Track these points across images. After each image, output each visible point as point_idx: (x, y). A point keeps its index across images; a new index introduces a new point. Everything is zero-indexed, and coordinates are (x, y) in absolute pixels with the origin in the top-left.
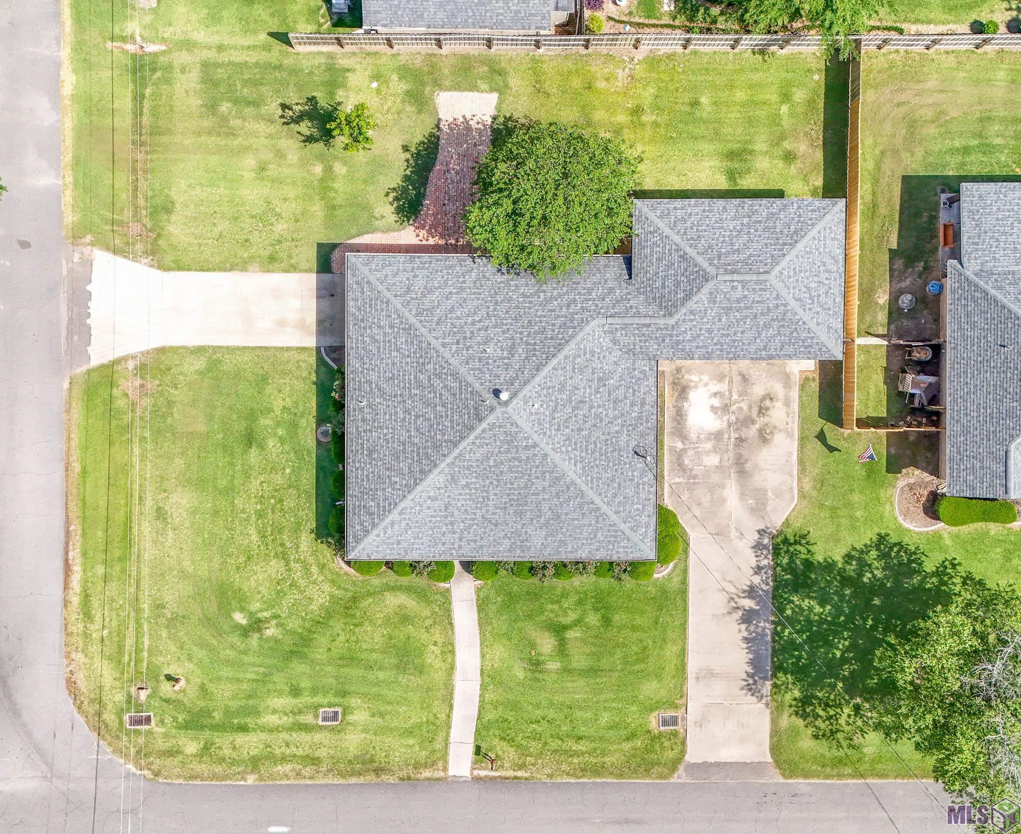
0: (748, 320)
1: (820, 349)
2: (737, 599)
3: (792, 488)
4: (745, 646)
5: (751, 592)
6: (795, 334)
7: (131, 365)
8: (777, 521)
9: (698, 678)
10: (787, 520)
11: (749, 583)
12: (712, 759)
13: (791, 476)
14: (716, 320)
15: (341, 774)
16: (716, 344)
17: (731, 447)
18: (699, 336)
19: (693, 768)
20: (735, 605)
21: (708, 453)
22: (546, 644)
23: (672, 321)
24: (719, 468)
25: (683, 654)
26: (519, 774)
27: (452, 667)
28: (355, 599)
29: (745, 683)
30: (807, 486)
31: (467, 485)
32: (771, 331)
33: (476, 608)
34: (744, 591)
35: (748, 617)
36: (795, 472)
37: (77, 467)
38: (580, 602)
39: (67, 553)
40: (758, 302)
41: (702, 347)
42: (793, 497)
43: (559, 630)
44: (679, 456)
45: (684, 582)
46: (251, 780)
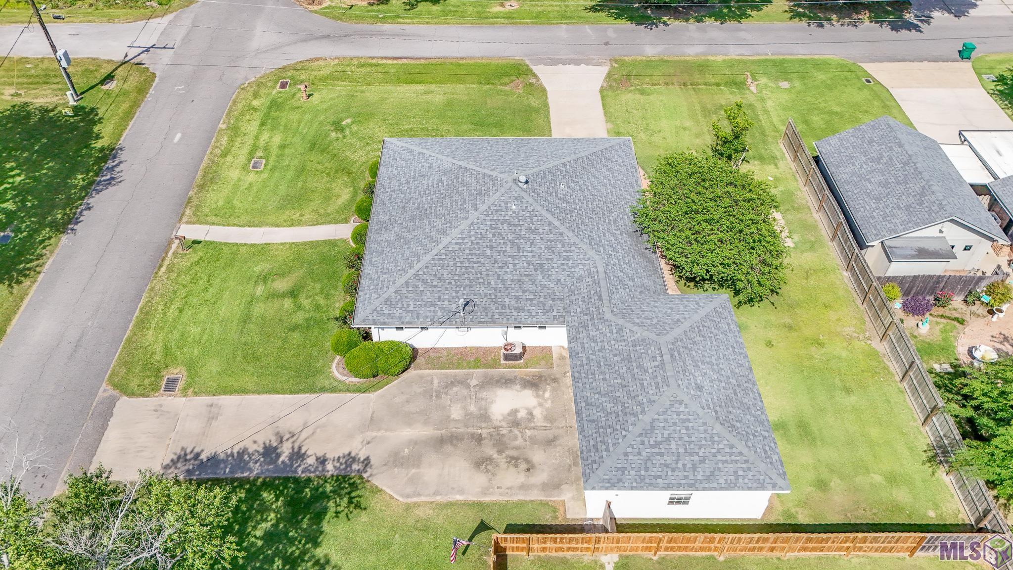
0: (619, 381)
1: (595, 462)
2: (291, 440)
3: (419, 495)
4: (235, 451)
5: (298, 455)
6: (609, 431)
7: (533, 81)
8: (379, 479)
9: (211, 406)
10: (380, 490)
11: (309, 453)
12: (112, 422)
13: (436, 493)
14: (615, 352)
15: (208, 167)
16: (588, 358)
17: (471, 430)
18: (595, 342)
19: (111, 403)
20: (285, 439)
21: (465, 408)
22: (282, 285)
23: (608, 315)
24: (448, 419)
25: (243, 391)
26: (163, 269)
27: (277, 226)
28: (350, 173)
29: (188, 451)
30: (421, 513)
31: (441, 181)
32: (609, 406)
33: (327, 239)
34: (300, 448)
35: (270, 452)
36: (438, 498)
37: (461, 62)
38: (317, 307)
39: (405, 58)
40: (642, 384)
41: (583, 347)
42: (408, 496)
43: (293, 294)
44: (463, 382)
45: (323, 390)
46: (222, 126)
